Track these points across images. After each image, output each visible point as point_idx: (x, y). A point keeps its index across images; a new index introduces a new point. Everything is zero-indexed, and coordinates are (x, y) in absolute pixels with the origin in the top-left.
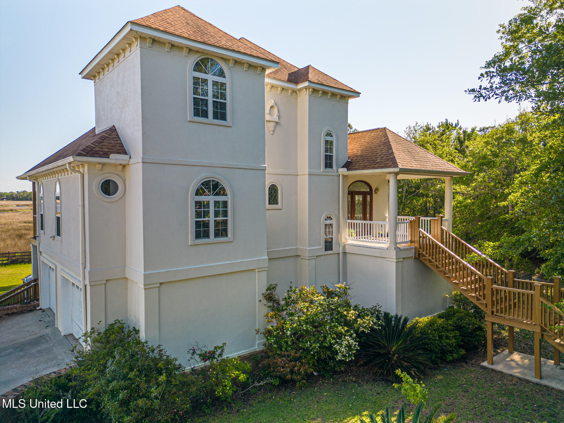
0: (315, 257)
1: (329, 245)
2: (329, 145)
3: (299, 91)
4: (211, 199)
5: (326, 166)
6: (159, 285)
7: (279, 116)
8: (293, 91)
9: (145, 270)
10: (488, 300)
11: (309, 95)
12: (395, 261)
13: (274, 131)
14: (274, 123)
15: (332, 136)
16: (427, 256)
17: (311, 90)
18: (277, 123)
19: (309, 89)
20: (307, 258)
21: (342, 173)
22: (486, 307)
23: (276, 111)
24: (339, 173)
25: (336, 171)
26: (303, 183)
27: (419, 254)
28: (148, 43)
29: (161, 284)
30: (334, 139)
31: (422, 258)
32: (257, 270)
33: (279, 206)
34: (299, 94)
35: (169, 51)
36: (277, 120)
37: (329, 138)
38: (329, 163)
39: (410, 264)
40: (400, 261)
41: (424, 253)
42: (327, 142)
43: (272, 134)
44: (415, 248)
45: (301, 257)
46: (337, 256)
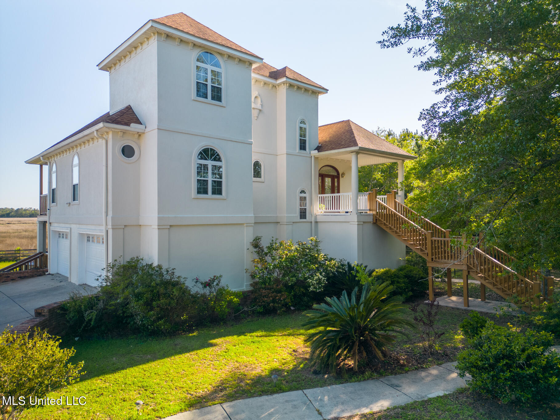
0: (292, 223)
1: (303, 214)
2: (303, 131)
3: (278, 86)
4: (210, 163)
5: (301, 149)
6: (169, 227)
7: (262, 105)
8: (273, 86)
9: (158, 214)
10: (429, 251)
11: (287, 89)
12: (357, 223)
13: (258, 117)
14: (258, 111)
15: (305, 124)
16: (383, 220)
17: (288, 85)
18: (260, 110)
19: (286, 84)
20: (286, 223)
21: (314, 155)
22: (428, 255)
23: (259, 100)
24: (312, 155)
25: (308, 153)
26: (282, 162)
27: (376, 219)
28: (163, 37)
29: (171, 226)
30: (306, 126)
31: (378, 223)
32: (245, 225)
33: (262, 179)
34: (278, 89)
35: (179, 44)
36: (260, 108)
37: (302, 125)
38: (303, 146)
39: (369, 228)
40: (361, 224)
41: (380, 218)
42: (301, 128)
43: (256, 120)
44: (373, 215)
45: (280, 223)
46: (310, 224)
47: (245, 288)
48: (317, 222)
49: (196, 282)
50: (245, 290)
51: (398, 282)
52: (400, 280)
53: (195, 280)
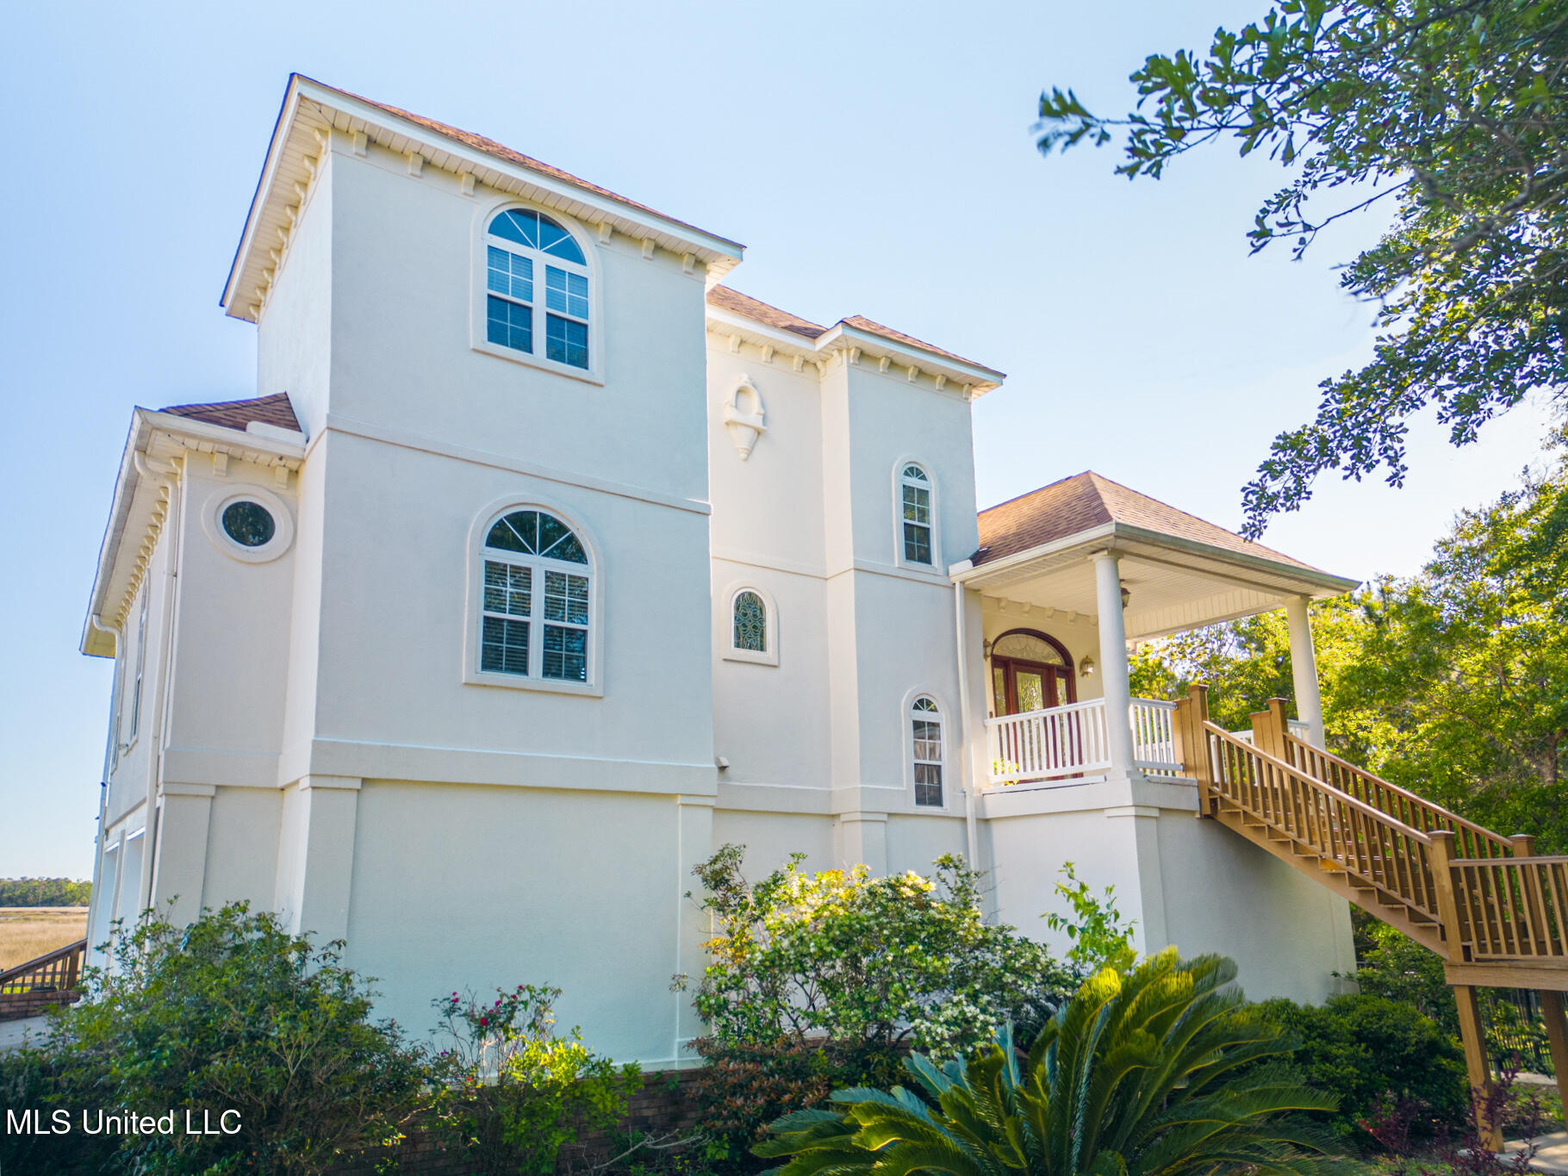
0: (885, 817)
1: (929, 788)
2: (915, 500)
3: (824, 361)
4: (539, 565)
5: (910, 555)
6: (358, 785)
7: (765, 418)
8: (806, 362)
9: (317, 732)
10: (1446, 912)
11: (849, 366)
12: (1132, 811)
13: (750, 452)
14: (750, 433)
15: (924, 478)
16: (1238, 802)
17: (852, 352)
18: (759, 433)
19: (849, 350)
20: (859, 816)
21: (962, 577)
22: (1444, 938)
23: (754, 402)
24: (953, 579)
25: (941, 571)
26: (842, 596)
27: (1213, 801)
28: (358, 146)
29: (364, 780)
30: (931, 485)
31: (1222, 813)
32: (680, 800)
33: (769, 655)
34: (822, 370)
35: (415, 175)
36: (759, 424)
37: (914, 482)
38: (917, 545)
39: (1188, 835)
40: (1149, 814)
41: (1228, 796)
42: (908, 491)
43: (746, 460)
44: (1200, 785)
45: (843, 818)
46: (957, 825)
47: (675, 1057)
48: (987, 821)
49: (449, 1012)
50: (677, 1067)
51: (1326, 1058)
52: (1333, 1050)
53: (447, 1005)
